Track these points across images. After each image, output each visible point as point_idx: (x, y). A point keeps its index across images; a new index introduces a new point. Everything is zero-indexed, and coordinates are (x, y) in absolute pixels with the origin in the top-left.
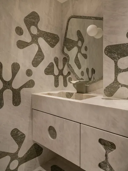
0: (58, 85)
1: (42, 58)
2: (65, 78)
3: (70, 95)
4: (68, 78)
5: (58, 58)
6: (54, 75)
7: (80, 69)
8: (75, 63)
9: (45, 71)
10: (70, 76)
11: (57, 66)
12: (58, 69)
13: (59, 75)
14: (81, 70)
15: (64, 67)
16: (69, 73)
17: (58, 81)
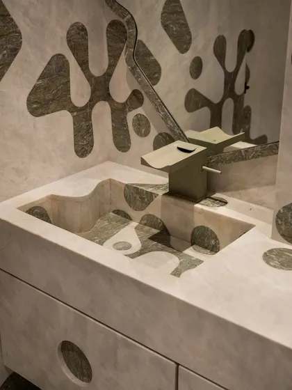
0: (91, 144)
1: (10, 46)
2: (118, 113)
3: (142, 199)
4: (130, 116)
5: (83, 29)
6: (73, 109)
7: (187, 50)
8: (166, 27)
9: (30, 102)
10: (140, 111)
11: (84, 64)
12: (89, 77)
13: (91, 104)
14: (189, 56)
15: (112, 66)
16: (136, 98)
17: (90, 127)
